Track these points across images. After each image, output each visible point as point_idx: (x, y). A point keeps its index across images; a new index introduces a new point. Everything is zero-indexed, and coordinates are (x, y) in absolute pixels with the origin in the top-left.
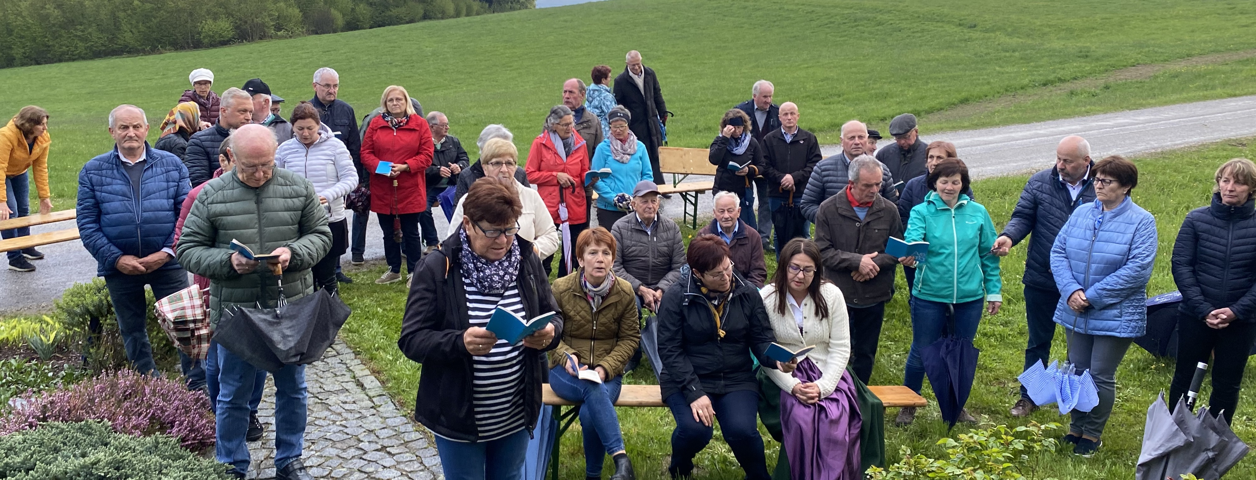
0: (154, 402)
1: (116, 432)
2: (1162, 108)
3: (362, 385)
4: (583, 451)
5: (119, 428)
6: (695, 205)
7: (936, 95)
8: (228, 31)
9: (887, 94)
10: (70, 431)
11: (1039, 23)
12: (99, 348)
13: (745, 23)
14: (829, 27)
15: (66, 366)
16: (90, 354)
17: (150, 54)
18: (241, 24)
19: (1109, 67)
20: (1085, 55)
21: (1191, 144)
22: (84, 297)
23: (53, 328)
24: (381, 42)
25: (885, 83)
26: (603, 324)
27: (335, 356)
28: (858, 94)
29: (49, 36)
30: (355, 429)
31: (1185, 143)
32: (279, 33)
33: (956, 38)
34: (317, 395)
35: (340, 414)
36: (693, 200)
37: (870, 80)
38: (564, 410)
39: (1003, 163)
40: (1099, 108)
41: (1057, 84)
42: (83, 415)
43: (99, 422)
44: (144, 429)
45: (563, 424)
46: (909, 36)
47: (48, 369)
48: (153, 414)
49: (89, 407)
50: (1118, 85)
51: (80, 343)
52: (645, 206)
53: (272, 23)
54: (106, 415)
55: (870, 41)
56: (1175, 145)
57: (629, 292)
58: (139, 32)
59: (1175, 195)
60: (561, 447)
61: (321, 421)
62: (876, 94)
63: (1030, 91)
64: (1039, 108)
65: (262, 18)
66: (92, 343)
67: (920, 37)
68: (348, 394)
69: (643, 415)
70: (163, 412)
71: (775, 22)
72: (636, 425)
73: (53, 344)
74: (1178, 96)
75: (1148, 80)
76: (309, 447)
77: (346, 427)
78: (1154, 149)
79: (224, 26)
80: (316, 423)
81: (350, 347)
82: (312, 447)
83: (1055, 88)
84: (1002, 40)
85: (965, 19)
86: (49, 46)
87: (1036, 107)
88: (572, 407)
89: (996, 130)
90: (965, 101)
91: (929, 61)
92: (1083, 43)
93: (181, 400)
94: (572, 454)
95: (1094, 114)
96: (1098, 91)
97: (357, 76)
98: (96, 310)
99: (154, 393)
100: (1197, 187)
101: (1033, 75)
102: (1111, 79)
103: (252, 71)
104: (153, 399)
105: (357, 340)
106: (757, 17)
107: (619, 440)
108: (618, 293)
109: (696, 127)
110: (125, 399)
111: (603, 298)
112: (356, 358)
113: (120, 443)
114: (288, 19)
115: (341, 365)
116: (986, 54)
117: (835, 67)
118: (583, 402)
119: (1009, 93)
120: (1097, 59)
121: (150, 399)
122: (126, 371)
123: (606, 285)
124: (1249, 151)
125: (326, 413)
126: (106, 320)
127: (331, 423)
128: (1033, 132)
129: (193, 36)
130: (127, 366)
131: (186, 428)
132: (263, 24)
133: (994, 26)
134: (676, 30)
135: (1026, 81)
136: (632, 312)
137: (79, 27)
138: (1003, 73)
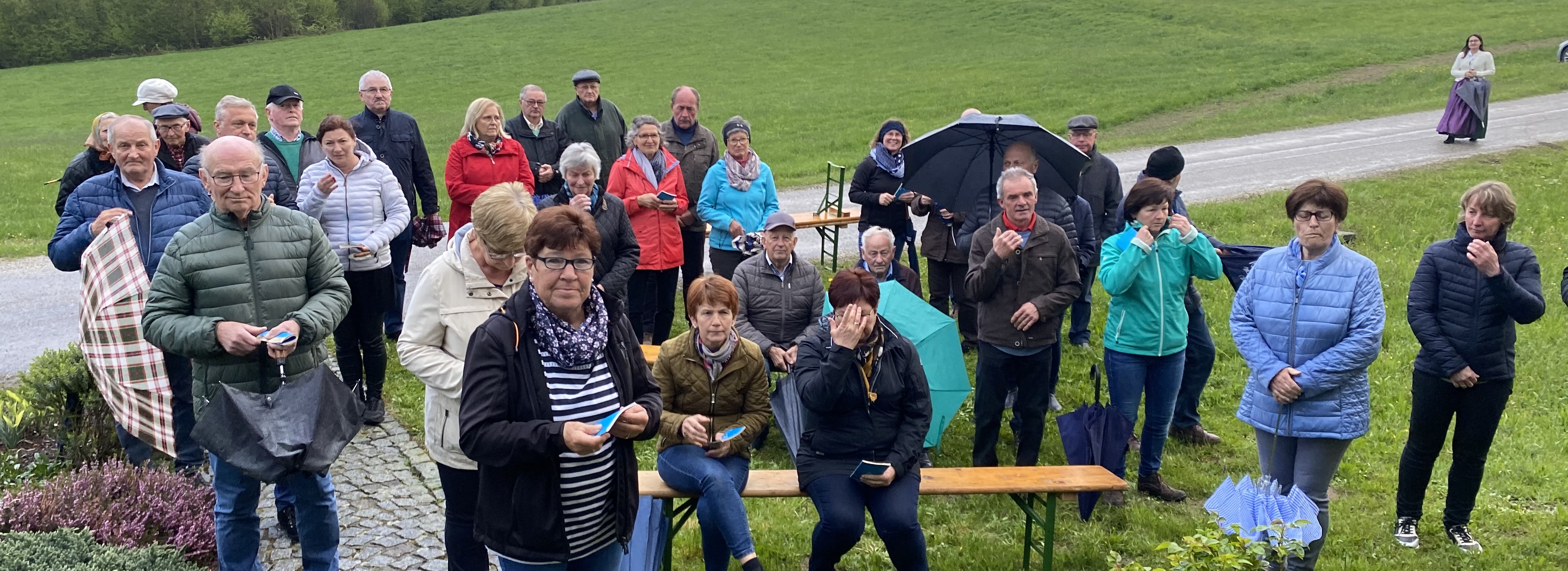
0: (151, 501)
1: (100, 542)
2: (1398, 117)
3: (420, 475)
4: (701, 553)
5: (105, 536)
6: (835, 242)
7: (1125, 102)
8: (244, 26)
9: (1065, 101)
10: (38, 544)
11: (1248, 14)
12: (79, 433)
13: (889, 15)
14: (994, 20)
15: (37, 455)
16: (68, 439)
17: (145, 54)
18: (260, 17)
19: (1333, 68)
20: (1303, 53)
21: (1435, 161)
22: (58, 367)
23: (19, 408)
24: (438, 39)
25: (1062, 88)
26: (724, 398)
27: (384, 437)
28: (1030, 101)
29: (14, 33)
30: (412, 531)
31: (1427, 159)
32: (309, 28)
33: (1149, 33)
34: (363, 488)
35: (392, 512)
36: (833, 237)
37: (1045, 84)
38: (677, 503)
39: (1209, 186)
40: (1324, 118)
41: (1271, 88)
42: (58, 521)
43: (77, 532)
44: (138, 536)
45: (676, 520)
46: (1091, 30)
47: (13, 460)
48: (150, 517)
49: (66, 509)
50: (1344, 89)
51: (56, 425)
52: (775, 243)
53: (299, 16)
54: (89, 520)
55: (1044, 37)
56: (1415, 162)
57: (756, 357)
58: (130, 27)
59: (1417, 223)
60: (673, 549)
61: (368, 521)
62: (1051, 101)
63: (1239, 97)
64: (1249, 118)
65: (287, 9)
66: (70, 426)
67: (1104, 31)
68: (402, 485)
69: (775, 505)
70: (163, 514)
71: (928, 13)
72: (766, 519)
73: (19, 427)
74: (1418, 102)
75: (1379, 83)
76: (353, 555)
77: (400, 529)
78: (1390, 167)
79: (239, 19)
80: (361, 524)
81: (403, 426)
82: (357, 555)
83: (1268, 94)
84: (1204, 34)
85: (1159, 9)
86: (15, 45)
87: (1246, 116)
88: (687, 499)
89: (1200, 145)
90: (1160, 110)
91: (1115, 60)
92: (1303, 38)
93: (185, 498)
94: (688, 558)
95: (1317, 125)
96: (1320, 97)
97: (408, 81)
98: (74, 384)
99: (150, 489)
100: (1443, 213)
101: (1242, 77)
102: (1337, 81)
103: (275, 76)
104: (150, 497)
105: (412, 418)
106: (905, 7)
107: (748, 541)
108: (742, 358)
109: (833, 143)
110: (114, 498)
111: (724, 365)
112: (411, 440)
113: (104, 559)
114: (320, 10)
115: (392, 448)
116: (1185, 52)
117: (1002, 69)
118: (702, 494)
119: (1213, 100)
120: (1319, 58)
121: (146, 498)
122: (114, 461)
123: (727, 349)
124: (1504, 169)
125: (374, 511)
126: (87, 397)
127: (381, 523)
128: (1244, 148)
129: (200, 32)
130: (115, 455)
131: (193, 534)
132: (288, 17)
133: (1193, 17)
134: (806, 23)
135: (1233, 85)
136: (760, 382)
137: (52, 21)
138: (1205, 76)
